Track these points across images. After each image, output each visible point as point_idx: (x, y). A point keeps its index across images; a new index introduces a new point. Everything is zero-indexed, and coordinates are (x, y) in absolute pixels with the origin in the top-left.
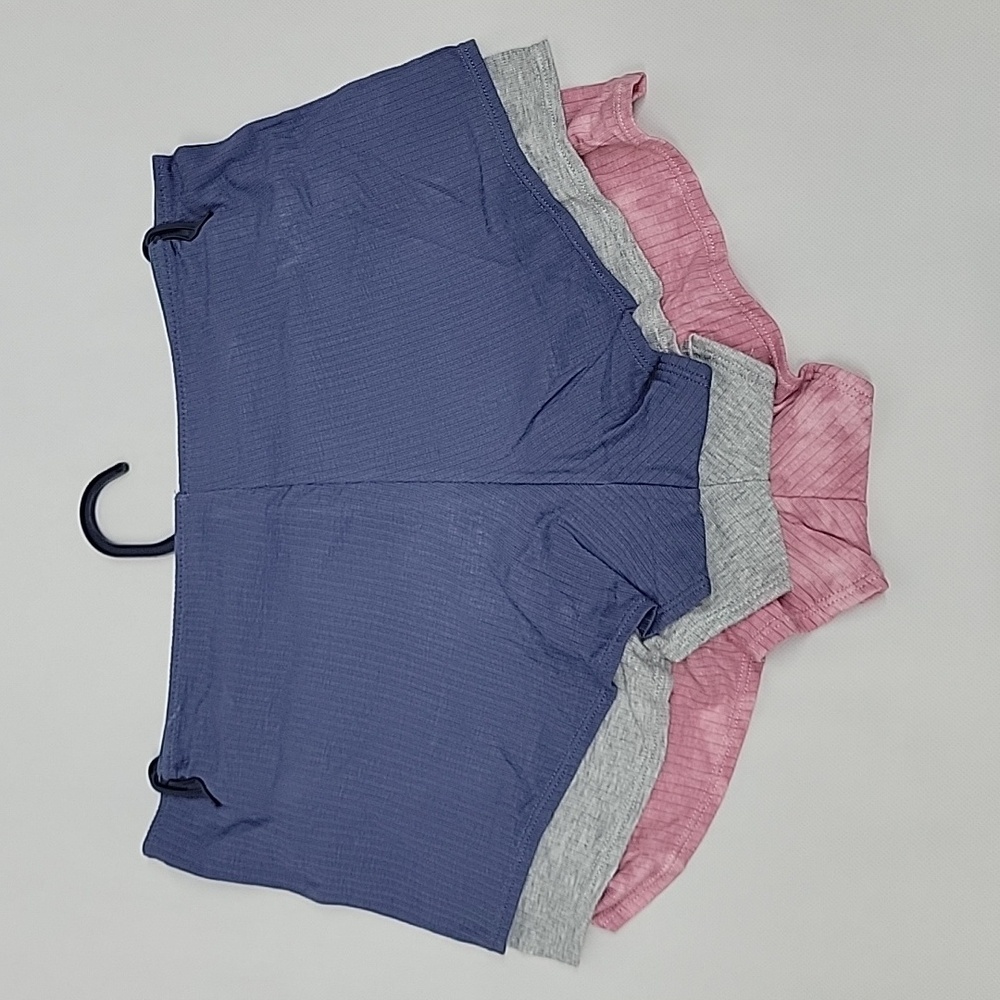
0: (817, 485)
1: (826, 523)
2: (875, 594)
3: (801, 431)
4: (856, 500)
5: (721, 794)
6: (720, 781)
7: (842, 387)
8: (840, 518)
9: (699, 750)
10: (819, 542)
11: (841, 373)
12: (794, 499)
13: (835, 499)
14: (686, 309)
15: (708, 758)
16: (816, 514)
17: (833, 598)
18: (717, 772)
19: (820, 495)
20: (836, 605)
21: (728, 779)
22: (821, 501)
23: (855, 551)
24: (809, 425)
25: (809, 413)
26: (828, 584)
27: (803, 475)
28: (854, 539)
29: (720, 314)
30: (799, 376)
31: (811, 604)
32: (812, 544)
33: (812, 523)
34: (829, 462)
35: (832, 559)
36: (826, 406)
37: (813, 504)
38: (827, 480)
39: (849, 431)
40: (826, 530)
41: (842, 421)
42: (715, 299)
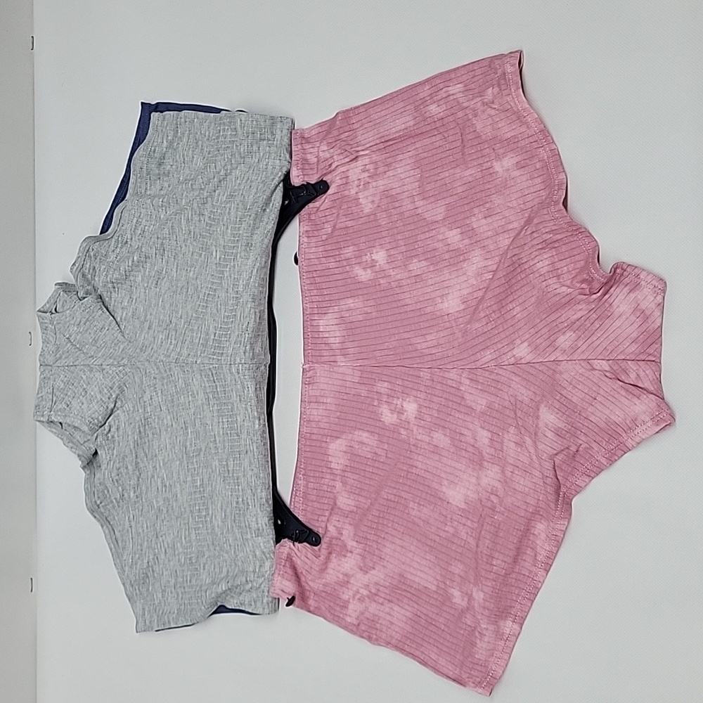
0: (626, 351)
1: (632, 378)
2: (666, 426)
3: (616, 314)
4: (653, 361)
5: (542, 581)
6: (543, 573)
7: (643, 283)
8: (642, 374)
9: (531, 548)
10: (627, 390)
11: (644, 272)
12: (611, 361)
13: (638, 361)
14: (535, 235)
15: (536, 556)
16: (625, 371)
17: (638, 430)
18: (540, 566)
19: (628, 358)
20: (640, 434)
21: (547, 571)
22: (629, 362)
23: (651, 396)
24: (622, 309)
25: (621, 300)
26: (634, 421)
27: (617, 344)
28: (651, 388)
29: (559, 237)
31: (624, 435)
32: (623, 392)
33: (623, 378)
34: (634, 335)
35: (636, 403)
36: (632, 296)
37: (623, 364)
38: (634, 348)
39: (648, 313)
40: (632, 383)
41: (643, 306)
42: (554, 228)
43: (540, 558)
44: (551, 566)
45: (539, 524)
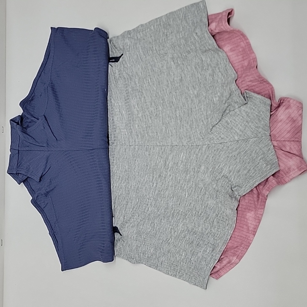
0: (285, 137)
1: (288, 149)
2: (304, 171)
3: (279, 119)
4: (298, 141)
5: (252, 240)
6: (252, 236)
7: (292, 105)
8: (292, 147)
9: (246, 225)
10: (286, 155)
11: (291, 100)
12: (278, 142)
13: (291, 141)
14: (243, 82)
15: (248, 228)
16: (284, 146)
17: (291, 173)
18: (251, 233)
19: (286, 140)
20: (292, 175)
21: (254, 235)
22: (287, 142)
23: (297, 157)
24: (282, 117)
25: (282, 114)
26: (289, 169)
27: (281, 134)
28: (297, 154)
29: (254, 84)
30: (279, 102)
31: (284, 175)
32: (284, 156)
33: (283, 149)
34: (289, 129)
35: (290, 160)
36: (287, 111)
37: (284, 143)
38: (288, 135)
39: (295, 119)
40: (288, 151)
41: (293, 116)
42: (252, 79)
43: (251, 229)
44: (256, 232)
45: (248, 213)
